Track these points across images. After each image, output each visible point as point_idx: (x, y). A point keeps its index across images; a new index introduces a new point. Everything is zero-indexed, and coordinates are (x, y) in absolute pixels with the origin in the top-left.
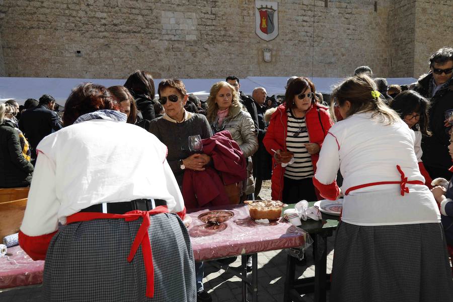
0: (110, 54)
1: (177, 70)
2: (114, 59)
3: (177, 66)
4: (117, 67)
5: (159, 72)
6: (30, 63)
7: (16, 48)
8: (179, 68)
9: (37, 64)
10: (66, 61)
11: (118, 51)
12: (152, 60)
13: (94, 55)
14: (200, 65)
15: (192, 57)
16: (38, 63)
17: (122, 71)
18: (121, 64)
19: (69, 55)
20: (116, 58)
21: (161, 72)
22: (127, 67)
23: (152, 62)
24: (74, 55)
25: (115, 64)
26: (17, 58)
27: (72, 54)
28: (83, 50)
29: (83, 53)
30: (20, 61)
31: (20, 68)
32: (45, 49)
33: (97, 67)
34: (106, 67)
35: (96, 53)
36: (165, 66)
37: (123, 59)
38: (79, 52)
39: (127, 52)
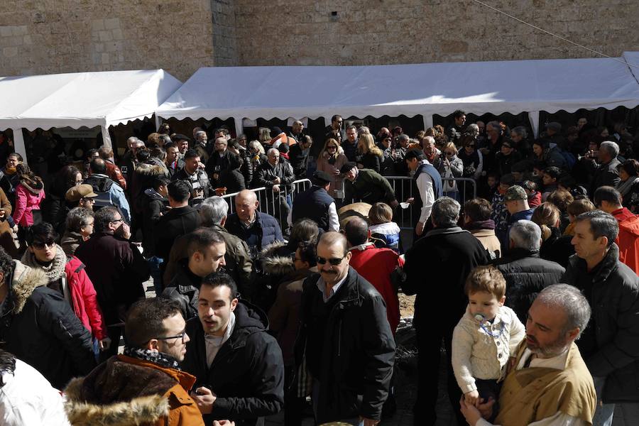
0: (381, 14)
1: (499, 35)
2: (388, 22)
3: (500, 28)
4: (391, 35)
5: (466, 41)
6: (267, 36)
7: (252, 15)
8: (505, 31)
9: (276, 37)
10: (316, 30)
11: (395, 7)
12: (454, 18)
13: (357, 17)
14: (549, 23)
15: (534, 8)
16: (278, 35)
17: (399, 42)
18: (399, 28)
19: (319, 20)
20: (390, 19)
21: (468, 40)
22: (409, 34)
23: (452, 22)
24: (327, 19)
25: (389, 29)
26: (252, 29)
27: (324, 18)
28: (340, 9)
29: (340, 15)
30: (255, 34)
31: (255, 44)
32: (288, 13)
33: (360, 37)
34: (375, 35)
35: (361, 12)
36: (476, 30)
37: (403, 21)
38: (334, 13)
39: (409, 7)
